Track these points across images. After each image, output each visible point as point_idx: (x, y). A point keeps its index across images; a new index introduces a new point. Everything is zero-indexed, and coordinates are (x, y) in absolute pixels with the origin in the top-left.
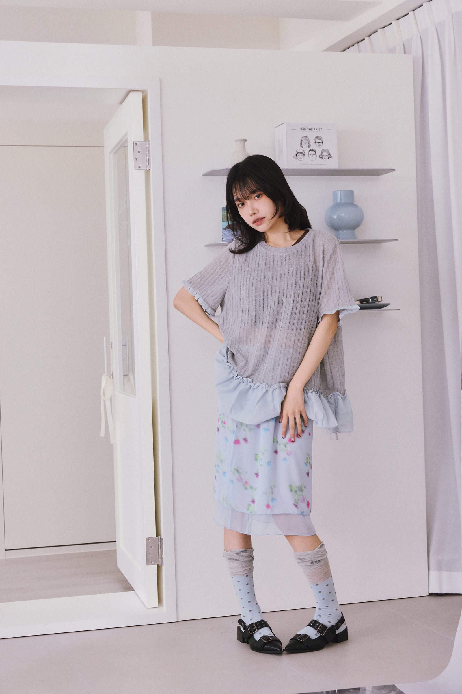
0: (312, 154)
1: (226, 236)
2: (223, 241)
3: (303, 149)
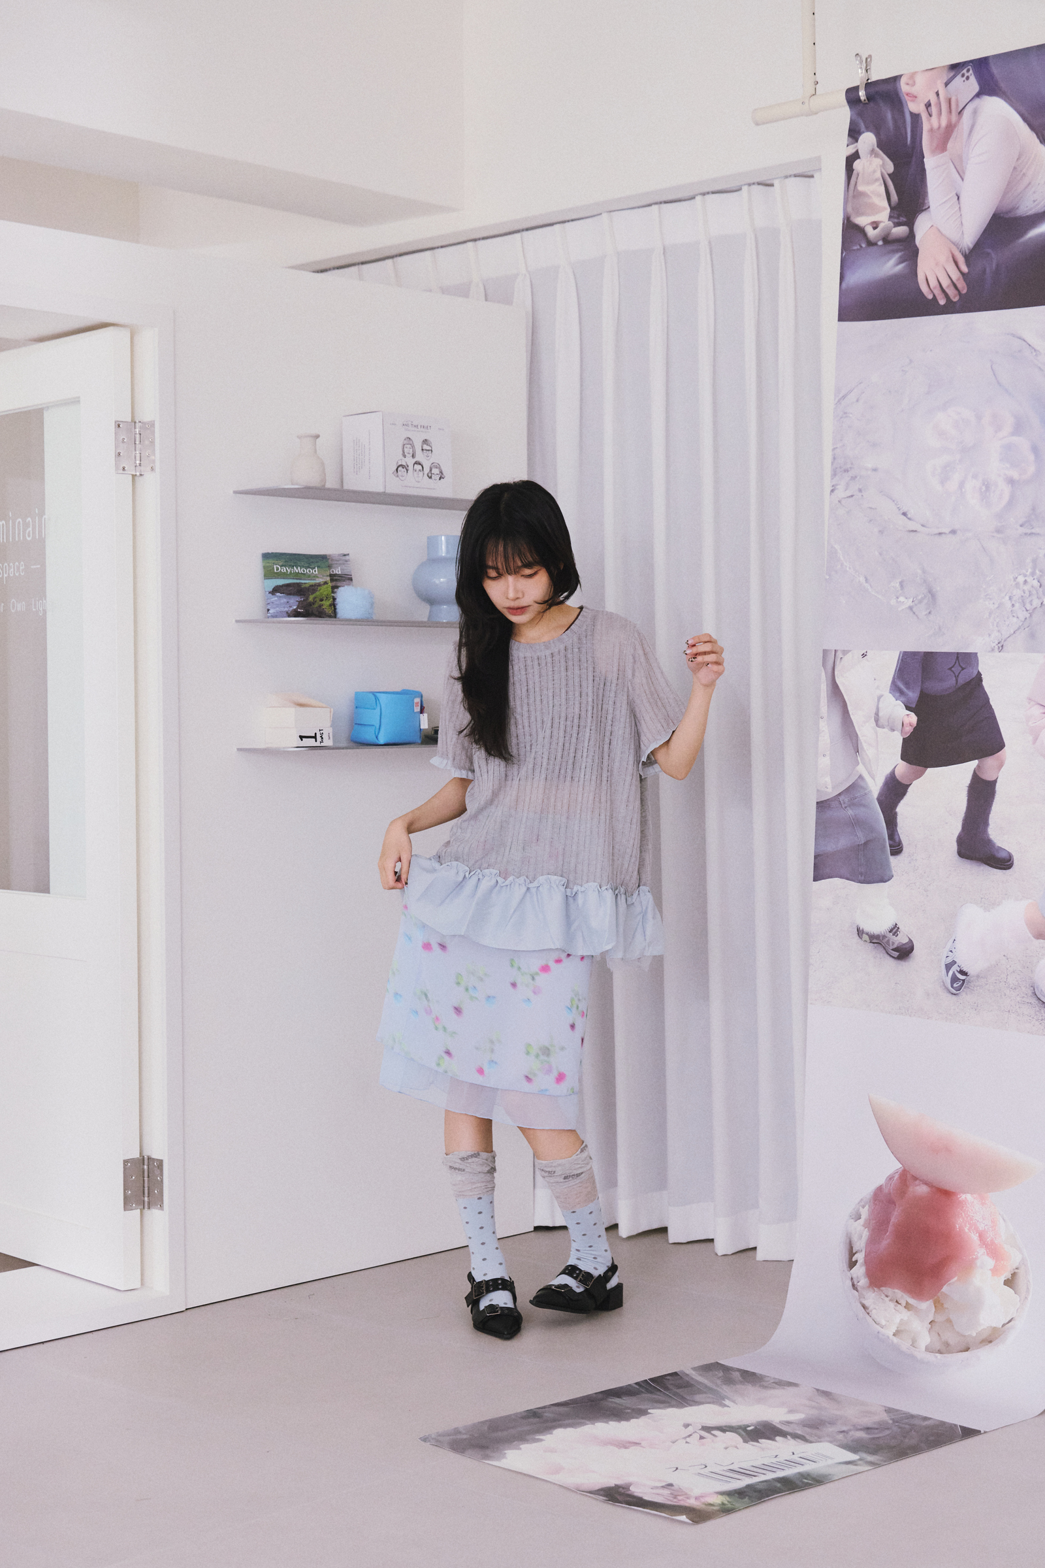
0: (418, 470)
1: (275, 606)
2: (269, 615)
3: (406, 459)
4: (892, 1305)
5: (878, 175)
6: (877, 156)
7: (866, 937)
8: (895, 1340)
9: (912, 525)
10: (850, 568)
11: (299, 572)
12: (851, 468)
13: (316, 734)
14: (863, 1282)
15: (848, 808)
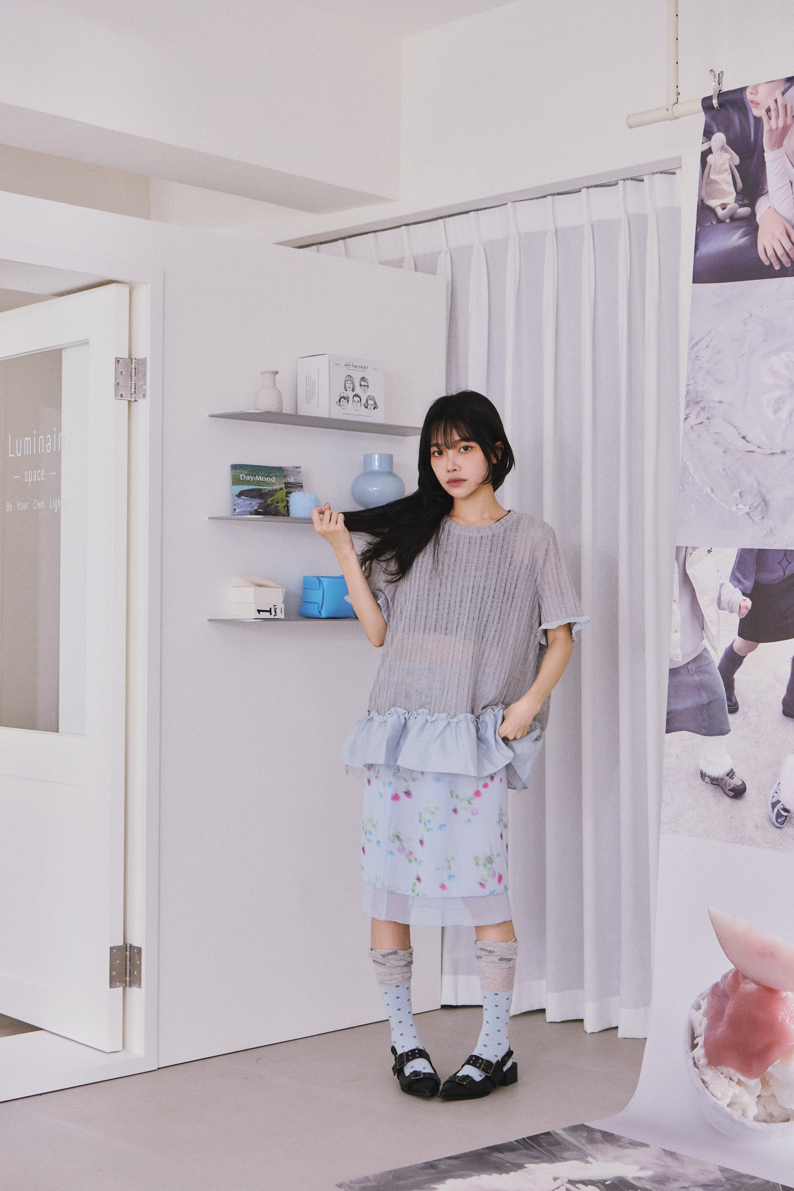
0: (356, 401)
1: (240, 506)
2: (235, 513)
3: (347, 392)
4: (726, 1081)
5: (727, 166)
6: (726, 151)
7: (707, 779)
8: (729, 1110)
9: (750, 447)
10: (699, 481)
11: (260, 480)
12: (701, 401)
13: (271, 609)
14: (703, 1061)
15: (695, 674)
